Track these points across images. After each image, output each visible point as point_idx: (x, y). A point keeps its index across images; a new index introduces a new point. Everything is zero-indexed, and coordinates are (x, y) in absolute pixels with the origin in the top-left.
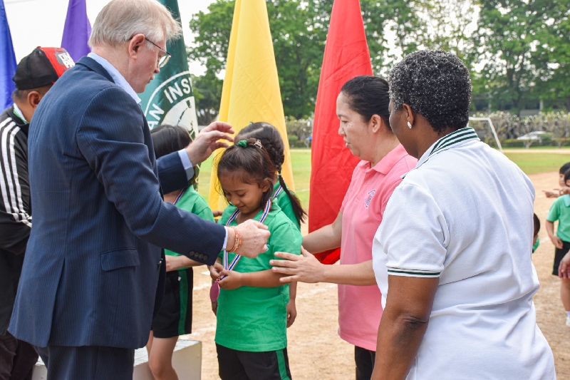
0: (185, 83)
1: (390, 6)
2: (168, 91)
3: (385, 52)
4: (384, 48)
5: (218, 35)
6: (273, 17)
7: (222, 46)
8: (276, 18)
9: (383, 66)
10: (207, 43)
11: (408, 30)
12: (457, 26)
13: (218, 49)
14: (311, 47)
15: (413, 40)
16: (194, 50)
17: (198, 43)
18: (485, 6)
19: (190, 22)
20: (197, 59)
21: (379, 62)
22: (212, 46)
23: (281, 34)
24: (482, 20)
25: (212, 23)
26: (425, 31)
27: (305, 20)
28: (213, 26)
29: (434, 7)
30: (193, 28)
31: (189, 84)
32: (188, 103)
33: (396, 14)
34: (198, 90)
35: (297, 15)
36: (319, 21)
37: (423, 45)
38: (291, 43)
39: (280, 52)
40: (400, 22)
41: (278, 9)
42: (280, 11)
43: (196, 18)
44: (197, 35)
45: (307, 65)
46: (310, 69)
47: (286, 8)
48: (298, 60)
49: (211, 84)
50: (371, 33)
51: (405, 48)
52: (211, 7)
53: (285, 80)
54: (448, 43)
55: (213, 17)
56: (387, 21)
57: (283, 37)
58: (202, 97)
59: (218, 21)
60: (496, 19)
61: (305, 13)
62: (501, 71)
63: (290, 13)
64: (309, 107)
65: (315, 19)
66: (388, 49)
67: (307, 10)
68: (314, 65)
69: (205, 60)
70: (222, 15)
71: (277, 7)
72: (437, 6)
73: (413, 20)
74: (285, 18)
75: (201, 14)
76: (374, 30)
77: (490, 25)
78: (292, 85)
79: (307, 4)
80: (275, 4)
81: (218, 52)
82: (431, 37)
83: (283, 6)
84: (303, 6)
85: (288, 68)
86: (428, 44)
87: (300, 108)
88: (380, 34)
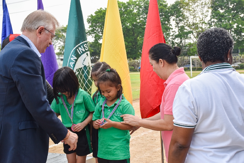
0: (86, 46)
1: (173, 10)
2: (79, 49)
3: (171, 30)
4: (170, 28)
5: (99, 25)
6: (122, 16)
7: (101, 29)
8: (124, 16)
9: (170, 36)
10: (95, 28)
11: (180, 20)
12: (201, 18)
13: (99, 31)
14: (139, 29)
15: (183, 25)
16: (89, 31)
17: (91, 28)
18: (214, 9)
19: (87, 19)
20: (90, 35)
21: (168, 34)
22: (97, 29)
23: (126, 23)
24: (212, 15)
25: (97, 19)
26: (188, 21)
27: (136, 17)
28: (97, 21)
29: (191, 10)
30: (88, 22)
31: (87, 46)
32: (87, 54)
33: (175, 14)
34: (91, 48)
35: (133, 15)
36: (142, 18)
37: (187, 27)
38: (130, 27)
39: (126, 31)
40: (177, 17)
41: (125, 13)
42: (125, 14)
43: (90, 18)
44: (90, 25)
45: (137, 36)
46: (139, 38)
47: (128, 12)
48: (134, 34)
49: (97, 45)
50: (164, 22)
51: (180, 28)
52: (96, 13)
53: (128, 43)
54: (198, 25)
55: (97, 17)
56: (171, 17)
57: (127, 25)
58: (93, 51)
59: (99, 18)
60: (218, 15)
61: (136, 14)
63: (129, 14)
64: (139, 54)
65: (140, 17)
67: (137, 13)
68: (140, 36)
69: (94, 35)
70: (101, 16)
71: (124, 12)
72: (193, 9)
73: (183, 16)
74: (128, 17)
75: (92, 15)
76: (166, 21)
77: (216, 17)
78: (131, 45)
79: (137, 10)
80: (123, 11)
81: (99, 32)
82: (191, 23)
83: (126, 11)
84: (135, 11)
85: (129, 38)
86: (189, 26)
87: (135, 55)
88: (168, 22)
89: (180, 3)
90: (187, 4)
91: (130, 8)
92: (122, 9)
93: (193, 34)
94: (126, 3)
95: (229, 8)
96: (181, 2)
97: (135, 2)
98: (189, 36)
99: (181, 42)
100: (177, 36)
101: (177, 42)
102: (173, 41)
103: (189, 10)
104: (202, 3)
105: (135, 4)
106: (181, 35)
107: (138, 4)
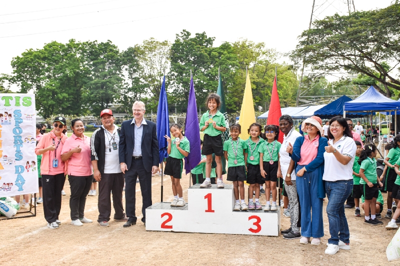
1: (125, 58)
3: (123, 81)
4: (123, 79)
9: (122, 89)
10: (22, 73)
11: (135, 71)
12: (159, 70)
13: (28, 77)
14: (83, 78)
15: (138, 76)
17: (16, 73)
18: (173, 61)
19: (11, 62)
22: (24, 75)
24: (172, 68)
25: (26, 63)
26: (143, 71)
27: (79, 64)
28: (26, 65)
29: (148, 60)
30: (13, 65)
33: (128, 62)
36: (87, 64)
37: (142, 79)
38: (71, 75)
39: (65, 80)
40: (130, 67)
42: (64, 58)
43: (15, 60)
44: (15, 69)
45: (81, 87)
47: (69, 57)
48: (75, 85)
50: (115, 72)
51: (133, 80)
52: (24, 54)
53: (69, 95)
55: (26, 60)
56: (123, 66)
59: (29, 62)
61: (79, 60)
62: (182, 93)
63: (70, 59)
64: (82, 110)
65: (84, 63)
66: (125, 80)
67: (80, 58)
69: (20, 83)
70: (31, 59)
71: (63, 56)
73: (137, 66)
74: (68, 62)
75: (18, 58)
76: (117, 70)
78: (73, 98)
79: (80, 55)
80: (62, 54)
81: (28, 79)
82: (146, 75)
83: (66, 56)
84: (78, 56)
85: (70, 89)
86: (145, 78)
87: (77, 110)
88: (120, 72)
89: (135, 51)
90: (143, 53)
91: (71, 52)
92: (60, 52)
93: (149, 87)
94: (65, 44)
95: (189, 61)
97: (78, 45)
98: (145, 90)
99: (136, 96)
100: (130, 90)
101: (130, 96)
102: (126, 94)
103: (146, 60)
104: (161, 52)
105: (78, 47)
106: (136, 89)
107: (81, 48)
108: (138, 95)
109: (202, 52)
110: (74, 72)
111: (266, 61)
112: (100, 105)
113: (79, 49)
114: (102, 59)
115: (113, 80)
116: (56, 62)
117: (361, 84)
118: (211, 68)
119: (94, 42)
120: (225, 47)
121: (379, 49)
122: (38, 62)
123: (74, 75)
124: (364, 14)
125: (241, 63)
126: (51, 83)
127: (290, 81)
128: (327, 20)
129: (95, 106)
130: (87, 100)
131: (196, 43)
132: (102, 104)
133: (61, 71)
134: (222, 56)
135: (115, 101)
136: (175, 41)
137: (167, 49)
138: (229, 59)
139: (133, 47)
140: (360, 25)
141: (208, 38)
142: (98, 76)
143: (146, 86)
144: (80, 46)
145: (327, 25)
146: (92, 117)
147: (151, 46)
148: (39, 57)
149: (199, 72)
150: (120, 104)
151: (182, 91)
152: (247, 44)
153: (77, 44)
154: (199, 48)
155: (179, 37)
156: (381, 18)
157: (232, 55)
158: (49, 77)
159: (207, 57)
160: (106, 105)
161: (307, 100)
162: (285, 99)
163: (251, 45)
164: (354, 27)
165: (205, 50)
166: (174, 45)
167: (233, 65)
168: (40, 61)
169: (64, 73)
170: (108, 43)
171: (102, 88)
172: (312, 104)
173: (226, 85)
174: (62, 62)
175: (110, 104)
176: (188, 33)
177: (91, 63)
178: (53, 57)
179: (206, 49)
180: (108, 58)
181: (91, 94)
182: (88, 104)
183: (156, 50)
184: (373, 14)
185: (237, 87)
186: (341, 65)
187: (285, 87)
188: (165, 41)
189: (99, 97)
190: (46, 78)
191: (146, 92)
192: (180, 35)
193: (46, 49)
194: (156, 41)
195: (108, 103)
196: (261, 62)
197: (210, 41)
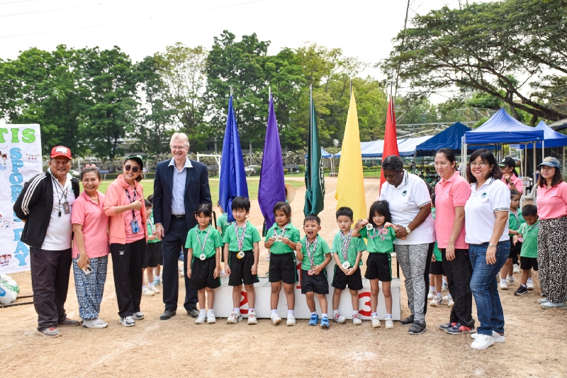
1: (141, 72)
3: (138, 106)
4: (138, 103)
9: (138, 117)
11: (156, 91)
12: (191, 89)
14: (79, 102)
15: (159, 98)
18: (210, 76)
21: (134, 114)
24: (210, 86)
26: (168, 91)
27: (73, 82)
29: (174, 74)
33: (146, 79)
35: (65, 76)
36: (85, 82)
37: (167, 102)
39: (53, 105)
40: (149, 85)
42: (51, 73)
45: (77, 115)
47: (57, 70)
48: (68, 113)
50: (127, 92)
51: (153, 104)
53: (59, 127)
54: (185, 101)
56: (139, 83)
60: (219, 85)
61: (72, 75)
62: (224, 122)
64: (79, 148)
65: (81, 80)
66: (141, 104)
67: (74, 72)
71: (48, 69)
73: (159, 83)
76: (129, 90)
77: (215, 89)
78: (65, 131)
79: (73, 68)
80: (46, 67)
82: (173, 96)
83: (53, 69)
84: (71, 69)
85: (60, 118)
86: (170, 101)
88: (134, 93)
89: (155, 62)
90: (167, 64)
91: (60, 64)
92: (44, 64)
93: (177, 115)
94: (50, 52)
95: (234, 75)
96: (156, 60)
97: (71, 53)
98: (171, 118)
100: (148, 118)
101: (150, 127)
102: (143, 125)
103: (171, 74)
104: (193, 63)
105: (70, 56)
106: (158, 117)
107: (76, 57)
108: (161, 126)
109: (252, 63)
110: (66, 93)
111: (344, 75)
112: (106, 141)
113: (72, 59)
114: (106, 74)
115: (123, 105)
116: (39, 78)
117: (478, 107)
118: (265, 86)
119: (94, 49)
120: (286, 54)
121: (504, 56)
122: (10, 78)
123: (67, 98)
124: (484, 7)
125: (308, 78)
126: (32, 110)
127: (378, 103)
128: (432, 15)
129: (97, 142)
130: (86, 133)
131: (244, 50)
132: (108, 139)
133: (47, 91)
134: (281, 68)
135: (127, 134)
136: (213, 47)
137: (202, 59)
138: (291, 72)
139: (153, 56)
140: (478, 22)
141: (260, 42)
142: (101, 100)
143: (172, 112)
144: (74, 55)
145: (433, 23)
146: (94, 158)
147: (178, 54)
148: (12, 72)
149: (248, 92)
150: (135, 139)
151: (224, 120)
152: (316, 51)
153: (69, 52)
154: (248, 56)
155: (218, 42)
156: (508, 13)
157: (295, 67)
158: (28, 101)
159: (259, 70)
160: (114, 140)
161: (403, 130)
162: (371, 129)
163: (322, 53)
164: (471, 25)
165: (257, 60)
166: (211, 52)
167: (297, 82)
168: (13, 78)
169: (50, 94)
170: (115, 51)
171: (108, 116)
172: (410, 135)
173: (287, 110)
174: (46, 79)
175: (121, 140)
176: (230, 34)
177: (91, 79)
178: (34, 72)
179: (258, 58)
180: (115, 71)
181: (92, 125)
182: (88, 140)
183: (186, 60)
184: (496, 6)
185: (304, 113)
186: (452, 80)
187: (371, 112)
188: (199, 47)
189: (104, 130)
190: (23, 103)
191: (172, 122)
192: (220, 38)
193: (22, 60)
194: (185, 47)
195: (116, 137)
196: (336, 77)
197: (263, 47)
